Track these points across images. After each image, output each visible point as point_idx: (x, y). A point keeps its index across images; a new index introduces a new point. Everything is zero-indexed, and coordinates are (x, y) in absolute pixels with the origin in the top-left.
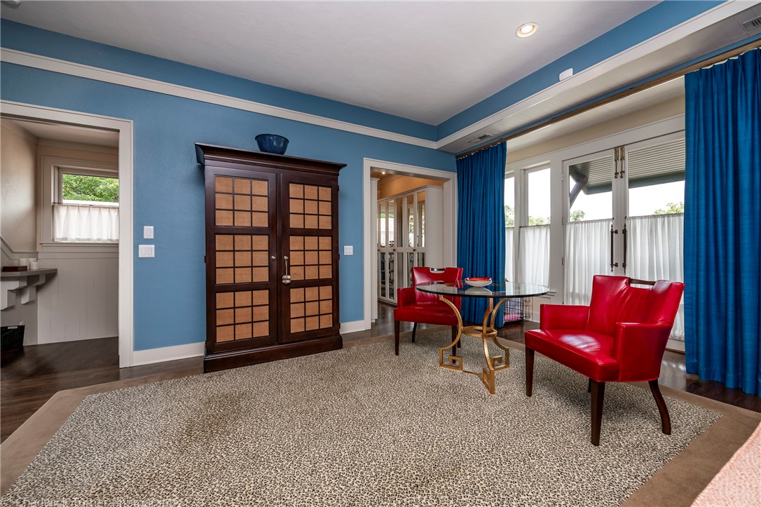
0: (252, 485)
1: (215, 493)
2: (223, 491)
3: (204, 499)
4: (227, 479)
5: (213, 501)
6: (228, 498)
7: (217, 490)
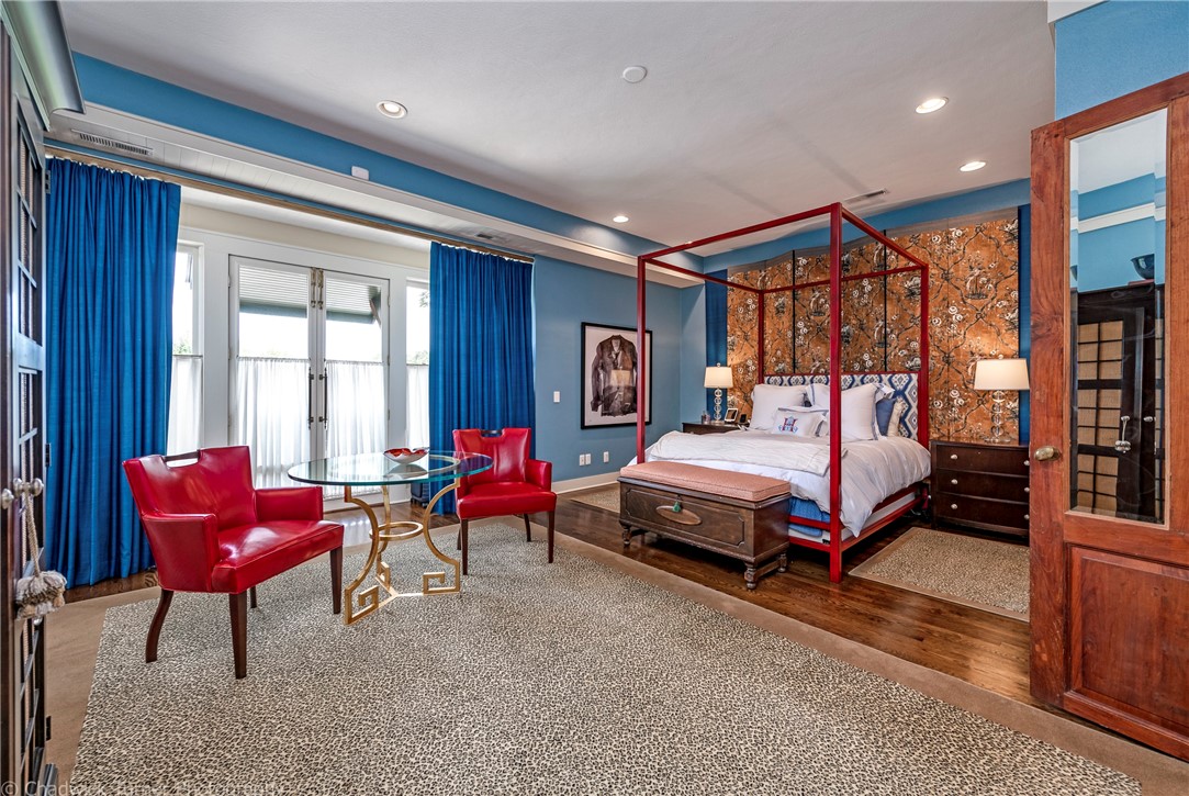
0: (708, 749)
1: (745, 781)
2: (736, 776)
3: (761, 788)
4: (719, 784)
5: (756, 775)
6: (741, 763)
7: (740, 783)
